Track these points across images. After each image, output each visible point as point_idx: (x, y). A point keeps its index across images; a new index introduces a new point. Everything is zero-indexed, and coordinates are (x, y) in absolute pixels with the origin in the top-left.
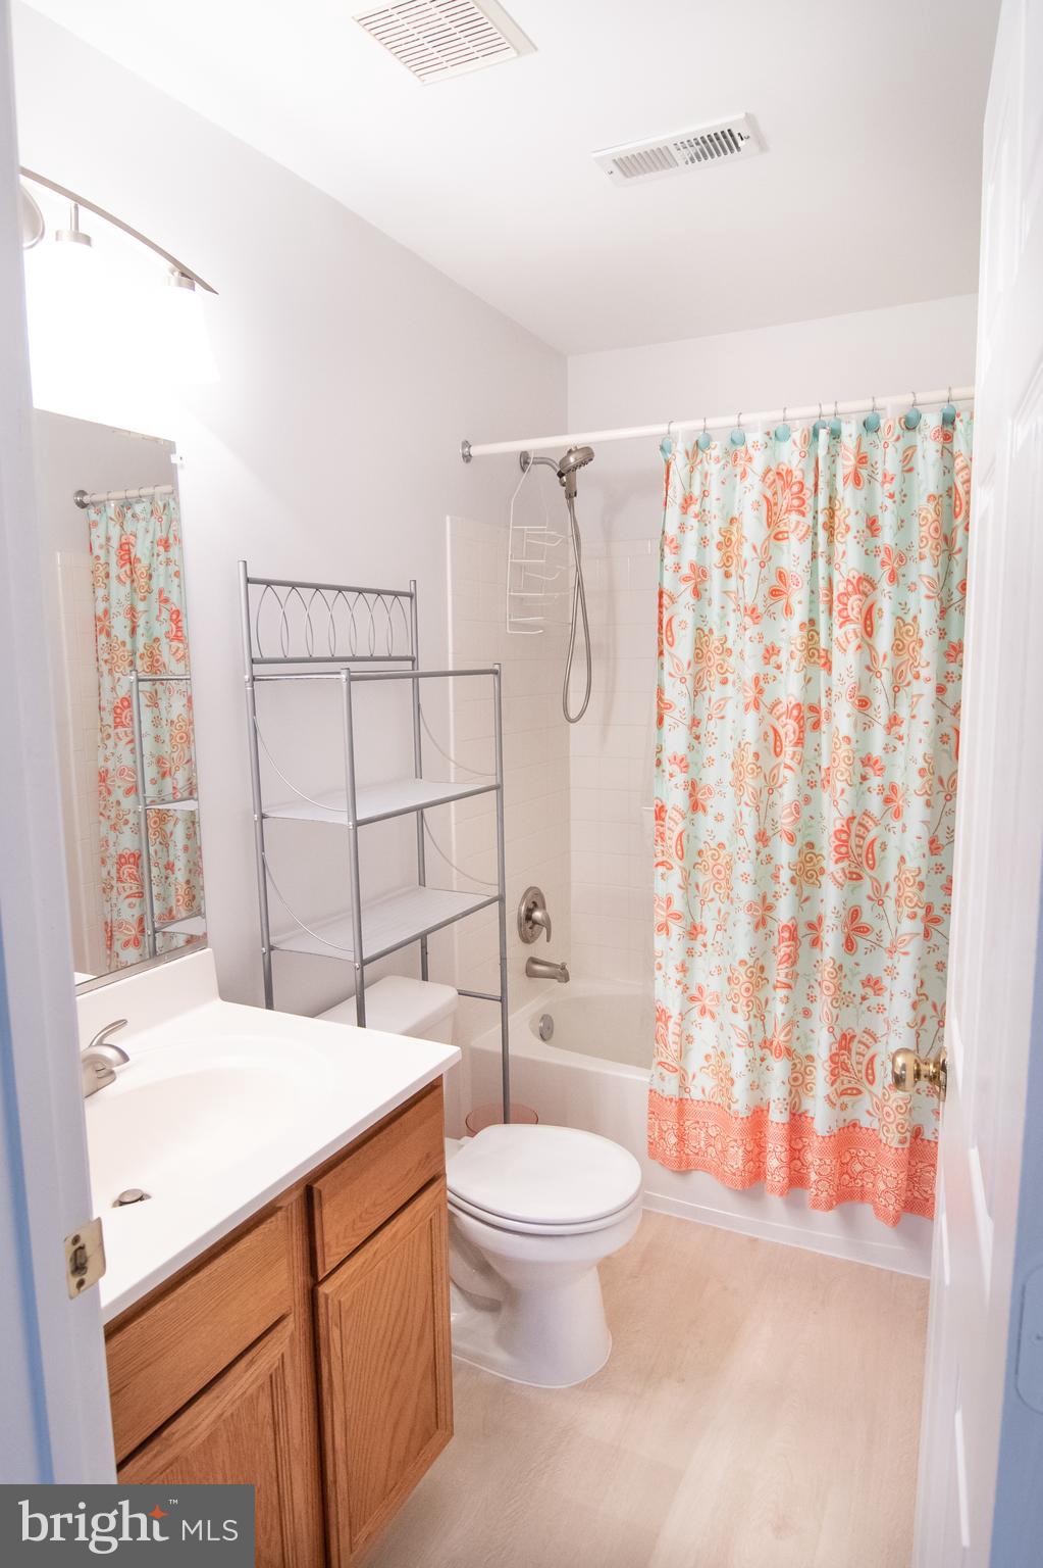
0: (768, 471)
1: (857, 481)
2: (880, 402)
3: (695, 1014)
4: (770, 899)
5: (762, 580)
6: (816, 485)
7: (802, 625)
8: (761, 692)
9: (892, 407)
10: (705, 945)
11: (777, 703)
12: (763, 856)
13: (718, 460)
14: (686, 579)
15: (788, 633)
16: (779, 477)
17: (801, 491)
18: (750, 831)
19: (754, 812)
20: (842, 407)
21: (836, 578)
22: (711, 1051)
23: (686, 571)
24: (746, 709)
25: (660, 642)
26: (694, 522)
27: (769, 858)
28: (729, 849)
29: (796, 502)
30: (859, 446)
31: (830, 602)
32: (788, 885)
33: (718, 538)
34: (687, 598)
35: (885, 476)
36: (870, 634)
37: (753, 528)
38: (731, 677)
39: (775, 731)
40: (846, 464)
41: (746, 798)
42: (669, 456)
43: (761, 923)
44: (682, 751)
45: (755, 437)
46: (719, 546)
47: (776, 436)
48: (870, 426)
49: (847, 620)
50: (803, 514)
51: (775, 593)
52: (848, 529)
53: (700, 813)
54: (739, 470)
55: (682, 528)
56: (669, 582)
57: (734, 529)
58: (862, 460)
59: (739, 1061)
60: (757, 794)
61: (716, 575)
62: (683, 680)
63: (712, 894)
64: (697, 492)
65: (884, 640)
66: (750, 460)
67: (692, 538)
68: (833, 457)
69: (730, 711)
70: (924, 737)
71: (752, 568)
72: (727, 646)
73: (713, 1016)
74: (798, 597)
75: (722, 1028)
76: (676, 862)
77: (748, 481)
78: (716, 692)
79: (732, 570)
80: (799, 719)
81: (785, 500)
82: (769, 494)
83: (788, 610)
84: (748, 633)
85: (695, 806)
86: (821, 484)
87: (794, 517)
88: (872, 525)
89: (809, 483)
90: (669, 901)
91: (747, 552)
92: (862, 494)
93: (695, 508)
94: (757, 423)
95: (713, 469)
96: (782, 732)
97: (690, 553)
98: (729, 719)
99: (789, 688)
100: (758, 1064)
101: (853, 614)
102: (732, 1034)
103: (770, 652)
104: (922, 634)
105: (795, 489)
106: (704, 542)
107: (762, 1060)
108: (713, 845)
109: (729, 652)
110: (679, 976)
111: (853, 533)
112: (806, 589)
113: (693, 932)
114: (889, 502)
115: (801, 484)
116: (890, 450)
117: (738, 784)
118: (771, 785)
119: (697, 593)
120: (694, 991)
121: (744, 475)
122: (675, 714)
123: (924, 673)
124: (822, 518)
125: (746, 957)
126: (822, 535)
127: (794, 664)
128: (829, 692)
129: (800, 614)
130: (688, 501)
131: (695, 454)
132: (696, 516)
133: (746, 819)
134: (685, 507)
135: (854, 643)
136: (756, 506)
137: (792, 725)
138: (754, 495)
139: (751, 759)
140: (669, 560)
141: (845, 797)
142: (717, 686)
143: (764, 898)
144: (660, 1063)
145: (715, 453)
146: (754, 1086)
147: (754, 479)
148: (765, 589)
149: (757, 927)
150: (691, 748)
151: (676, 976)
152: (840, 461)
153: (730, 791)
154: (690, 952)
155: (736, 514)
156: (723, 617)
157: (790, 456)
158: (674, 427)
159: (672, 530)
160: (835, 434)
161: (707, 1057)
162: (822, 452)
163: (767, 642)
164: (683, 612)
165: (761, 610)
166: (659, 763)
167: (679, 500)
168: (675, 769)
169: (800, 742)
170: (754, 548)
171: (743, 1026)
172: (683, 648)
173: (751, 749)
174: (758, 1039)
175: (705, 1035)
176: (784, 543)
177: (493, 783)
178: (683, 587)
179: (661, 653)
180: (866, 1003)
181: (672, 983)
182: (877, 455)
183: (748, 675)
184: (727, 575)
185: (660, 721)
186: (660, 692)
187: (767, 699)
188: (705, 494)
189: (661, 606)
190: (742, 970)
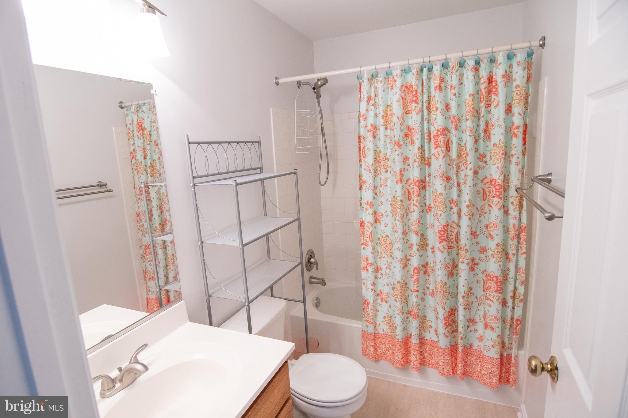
0: (403, 86)
1: (440, 89)
2: (449, 56)
3: (379, 301)
4: (408, 257)
5: (401, 131)
6: (422, 91)
7: (419, 149)
8: (402, 176)
9: (454, 57)
10: (382, 275)
11: (409, 179)
12: (405, 240)
13: (381, 82)
14: (369, 131)
15: (413, 151)
16: (407, 88)
17: (416, 94)
18: (400, 231)
19: (401, 224)
20: (432, 58)
21: (432, 129)
22: (386, 315)
23: (369, 127)
24: (397, 182)
25: (360, 156)
26: (372, 107)
27: (408, 241)
28: (390, 237)
29: (414, 99)
30: (441, 74)
31: (430, 139)
32: (416, 252)
33: (382, 114)
34: (370, 138)
35: (452, 86)
36: (449, 151)
37: (397, 109)
38: (389, 170)
39: (408, 191)
40: (434, 83)
41: (398, 218)
42: (361, 81)
43: (405, 266)
44: (370, 200)
45: (396, 72)
46: (383, 117)
47: (405, 71)
48: (445, 66)
49: (438, 146)
50: (418, 103)
51: (407, 135)
52: (437, 109)
53: (378, 223)
54: (390, 86)
55: (367, 110)
56: (363, 132)
57: (388, 110)
58: (442, 80)
59: (398, 320)
60: (402, 217)
61: (382, 129)
62: (370, 172)
63: (384, 255)
64: (373, 95)
65: (454, 153)
66: (395, 81)
67: (371, 114)
68: (429, 79)
69: (389, 183)
70: (469, 193)
71: (398, 126)
72: (387, 157)
73: (386, 302)
74: (417, 137)
75: (390, 306)
76: (370, 244)
77: (394, 91)
78: (383, 176)
79: (388, 126)
80: (419, 186)
81: (409, 97)
82: (403, 95)
83: (412, 142)
84: (397, 153)
85: (376, 221)
86: (425, 90)
87: (414, 104)
88: (447, 107)
89: (420, 90)
90: (367, 258)
91: (395, 119)
92: (443, 94)
93: (372, 102)
94: (397, 66)
95: (380, 86)
96: (411, 191)
97: (371, 120)
98: (389, 187)
99: (414, 173)
100: (406, 321)
101: (441, 144)
102: (395, 309)
103: (406, 159)
104: (468, 151)
105: (414, 93)
106: (376, 115)
107: (407, 318)
108: (384, 236)
109: (388, 160)
110: (372, 287)
111: (439, 110)
112: (420, 133)
113: (377, 269)
114: (453, 97)
115: (416, 91)
116: (454, 76)
117: (394, 212)
118: (408, 212)
119: (374, 136)
120: (378, 292)
121: (392, 88)
122: (367, 185)
123: (469, 166)
124: (425, 105)
125: (400, 280)
126: (426, 112)
127: (416, 164)
128: (429, 175)
129: (418, 144)
130: (369, 99)
131: (372, 80)
132: (373, 105)
133: (398, 226)
134: (368, 102)
135: (442, 155)
136: (398, 100)
137: (416, 189)
138: (397, 96)
139: (399, 203)
140: (363, 123)
141: (442, 217)
142: (384, 174)
143: (406, 256)
144: (366, 320)
145: (380, 79)
146: (405, 329)
147: (397, 89)
148: (403, 134)
149: (404, 268)
150: (374, 198)
151: (371, 287)
152: (432, 81)
153: (390, 215)
154: (376, 277)
155: (389, 104)
156: (385, 146)
157: (411, 79)
158: (362, 69)
159: (363, 111)
160: (430, 70)
161: (384, 317)
162: (425, 78)
163: (404, 155)
164: (369, 144)
165: (401, 143)
166: (361, 204)
167: (366, 99)
168: (368, 207)
169: (419, 195)
170: (398, 118)
171: (400, 306)
172: (369, 159)
173: (400, 199)
174: (405, 311)
175: (383, 309)
176: (410, 115)
177: (296, 218)
178: (368, 134)
179: (360, 161)
181: (370, 290)
182: (448, 78)
183: (397, 169)
184: (386, 129)
185: (361, 187)
186: (361, 176)
187: (405, 178)
188: (376, 96)
189: (360, 142)
190: (399, 285)
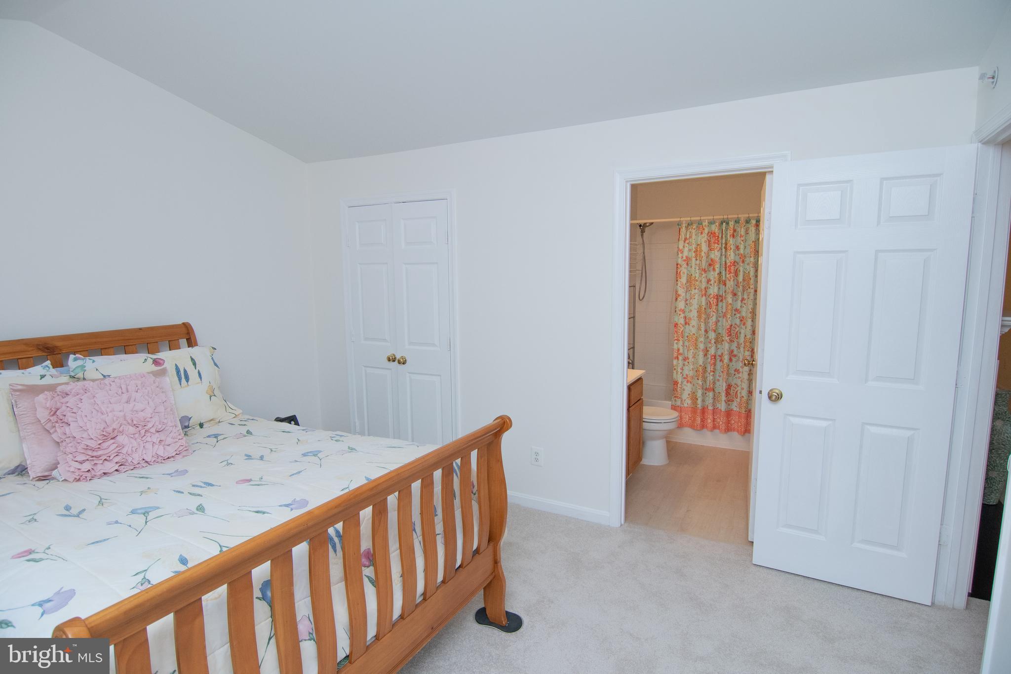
0: (709, 232)
1: (733, 236)
2: (740, 216)
3: (685, 383)
4: (708, 349)
5: (707, 262)
6: (722, 237)
7: (718, 274)
8: (706, 292)
9: (743, 217)
10: (688, 363)
11: (710, 295)
12: (706, 336)
13: (694, 229)
14: (685, 260)
15: (713, 275)
16: (712, 234)
17: (718, 238)
18: (703, 329)
19: (704, 324)
20: (729, 217)
21: (728, 261)
22: (690, 393)
23: (685, 258)
24: (702, 296)
25: (677, 278)
26: (687, 245)
27: (708, 337)
28: (696, 335)
29: (717, 241)
30: (734, 227)
31: (726, 268)
32: (714, 344)
33: (694, 250)
34: (685, 265)
35: (741, 235)
36: (737, 276)
37: (704, 248)
38: (697, 287)
39: (710, 302)
40: (730, 232)
41: (702, 320)
42: (680, 227)
43: (706, 355)
44: (683, 308)
45: (705, 223)
46: (694, 252)
47: (711, 223)
48: (737, 221)
49: (730, 273)
50: (718, 244)
51: (710, 265)
52: (731, 249)
53: (687, 326)
54: (700, 232)
55: (684, 247)
56: (680, 261)
57: (698, 247)
58: (735, 231)
59: (699, 393)
60: (705, 319)
61: (694, 260)
62: (684, 288)
63: (691, 348)
64: (688, 237)
65: (740, 278)
66: (704, 229)
67: (686, 250)
68: (727, 229)
69: (696, 296)
70: (751, 303)
71: (704, 258)
72: (696, 279)
73: (691, 382)
74: (717, 266)
75: (694, 385)
76: (681, 339)
77: (703, 235)
78: (693, 292)
79: (698, 258)
80: (717, 299)
81: (712, 240)
82: (709, 238)
83: (714, 270)
84: (703, 276)
85: (686, 323)
86: (724, 236)
87: (716, 245)
88: (738, 248)
89: (720, 236)
90: (678, 350)
91: (703, 254)
92: (735, 240)
93: (687, 241)
94: (706, 219)
95: (694, 231)
96: (712, 303)
97: (686, 253)
98: (696, 299)
99: (714, 290)
100: (704, 395)
101: (732, 271)
102: (697, 386)
103: (709, 281)
104: (751, 277)
105: (716, 238)
106: (690, 250)
107: (706, 393)
108: (691, 334)
109: (697, 281)
110: (681, 371)
111: (732, 250)
112: (719, 264)
113: (685, 359)
114: (742, 242)
115: (718, 237)
116: (742, 229)
117: (699, 317)
118: (708, 317)
119: (687, 264)
120: (685, 376)
121: (702, 233)
122: (681, 297)
123: (751, 287)
124: (724, 246)
125: (702, 364)
126: (724, 250)
127: (716, 284)
128: (725, 291)
129: (717, 271)
130: (686, 239)
131: (688, 227)
132: (688, 243)
133: (702, 326)
134: (685, 241)
135: (732, 279)
136: (705, 242)
137: (715, 300)
138: (705, 239)
139: (704, 310)
140: (680, 255)
141: (730, 319)
142: (693, 290)
143: (706, 348)
144: (675, 397)
145: (694, 227)
146: (703, 401)
147: (705, 236)
148: (707, 264)
149: (704, 356)
150: (685, 307)
151: (680, 371)
152: (729, 231)
153: (696, 319)
154: (684, 365)
155: (699, 243)
156: (695, 271)
157: (715, 228)
158: (681, 219)
159: (681, 247)
160: (728, 224)
161: (689, 394)
162: (724, 229)
163: (708, 278)
164: (684, 270)
165: (707, 269)
166: (676, 311)
167: (683, 239)
168: (681, 313)
169: (717, 305)
170: (705, 253)
171: (701, 383)
172: (684, 280)
173: (704, 307)
174: (705, 388)
175: (688, 388)
176: (713, 252)
177: (632, 316)
178: (684, 263)
179: (677, 281)
180: (735, 376)
181: (679, 373)
182: (738, 229)
183: (703, 287)
184: (696, 260)
185: (676, 299)
186: (677, 292)
187: (708, 294)
188: (690, 237)
189: (677, 268)
190: (700, 368)
